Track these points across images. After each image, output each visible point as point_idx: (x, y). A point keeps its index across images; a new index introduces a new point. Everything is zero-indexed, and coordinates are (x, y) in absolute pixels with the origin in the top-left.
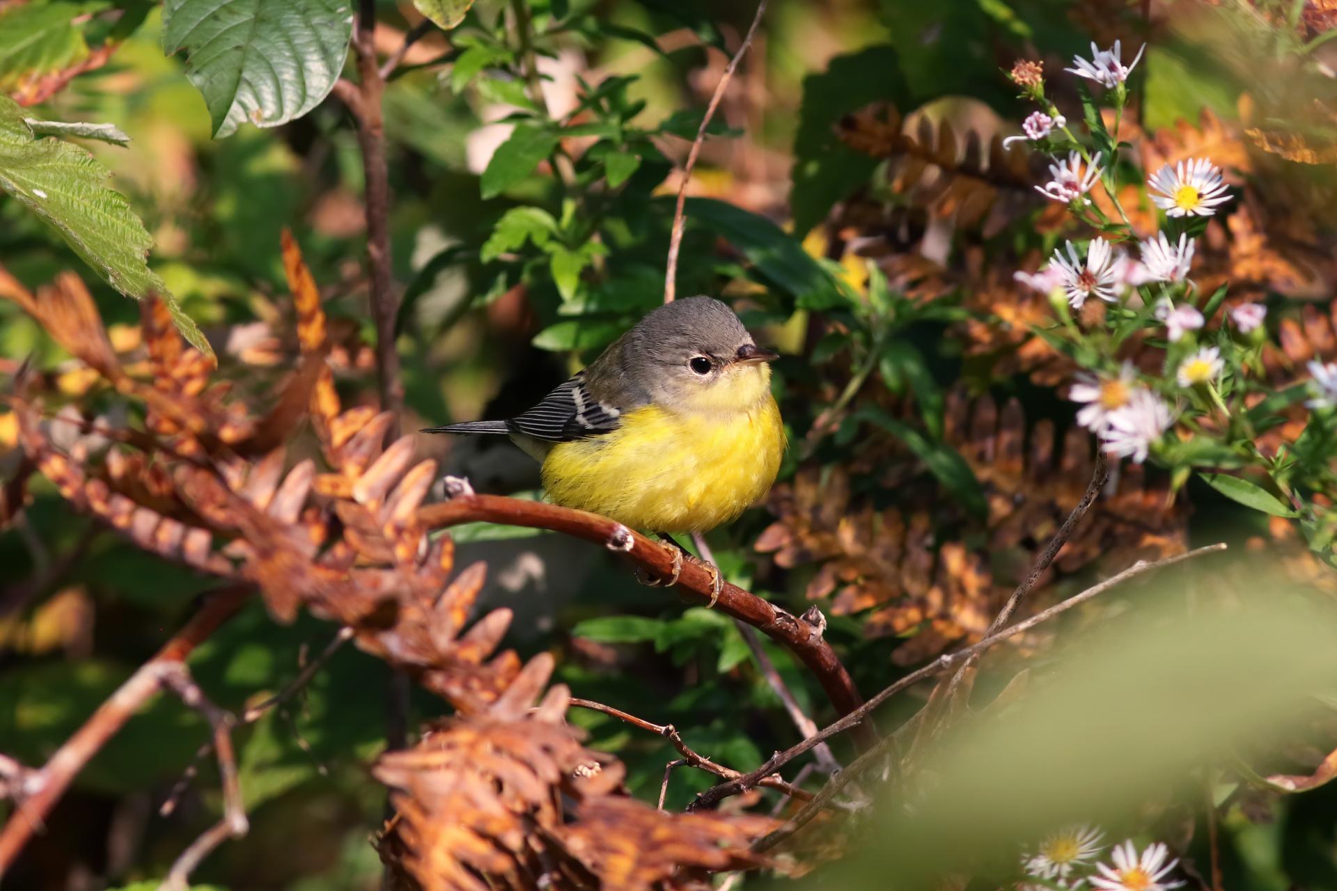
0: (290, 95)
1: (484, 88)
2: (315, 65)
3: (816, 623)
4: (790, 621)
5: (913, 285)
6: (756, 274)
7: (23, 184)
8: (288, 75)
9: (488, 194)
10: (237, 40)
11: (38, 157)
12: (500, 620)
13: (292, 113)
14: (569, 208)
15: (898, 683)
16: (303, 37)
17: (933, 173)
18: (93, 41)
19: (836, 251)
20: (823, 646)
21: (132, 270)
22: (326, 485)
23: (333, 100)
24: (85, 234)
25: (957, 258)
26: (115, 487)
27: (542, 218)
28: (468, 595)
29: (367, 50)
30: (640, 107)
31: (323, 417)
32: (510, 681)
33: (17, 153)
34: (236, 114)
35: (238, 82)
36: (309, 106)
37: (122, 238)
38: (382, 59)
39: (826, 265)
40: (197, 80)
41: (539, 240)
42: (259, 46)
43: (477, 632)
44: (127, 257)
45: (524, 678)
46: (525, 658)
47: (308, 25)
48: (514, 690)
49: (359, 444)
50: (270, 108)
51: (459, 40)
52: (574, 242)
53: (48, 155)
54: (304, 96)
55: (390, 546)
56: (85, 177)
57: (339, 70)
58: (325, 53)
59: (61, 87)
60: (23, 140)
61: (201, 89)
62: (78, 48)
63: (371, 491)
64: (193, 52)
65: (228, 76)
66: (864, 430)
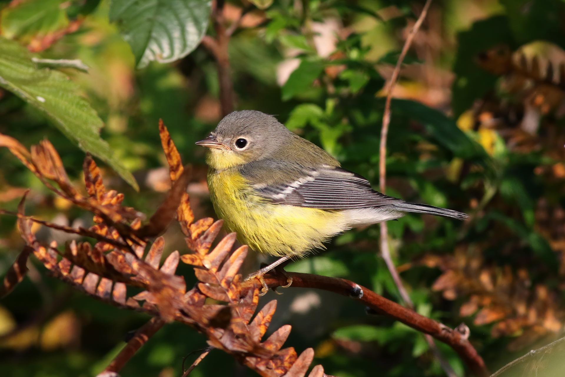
0: (178, 45)
1: (284, 39)
2: (191, 29)
3: (464, 333)
4: (449, 332)
5: (520, 144)
6: (432, 140)
7: (31, 94)
8: (176, 34)
9: (286, 97)
10: (149, 15)
11: (40, 79)
12: (285, 330)
13: (179, 54)
14: (331, 104)
15: (507, 365)
16: (184, 14)
17: (528, 84)
18: (72, 17)
19: (477, 126)
20: (468, 345)
21: (91, 139)
22: (187, 259)
23: (201, 47)
24: (66, 121)
25: (542, 130)
26: (75, 261)
27: (314, 110)
28: (268, 317)
29: (220, 20)
30: (369, 49)
31: (186, 222)
32: (292, 363)
33: (28, 77)
34: (148, 56)
35: (149, 38)
36: (188, 51)
37: (86, 123)
38: (227, 24)
39: (470, 134)
40: (127, 38)
41: (315, 122)
42: (161, 19)
43: (273, 337)
44: (89, 132)
45: (299, 361)
46: (299, 352)
47: (187, 7)
48: (294, 368)
49: (206, 238)
50: (167, 52)
51: (270, 15)
52: (332, 123)
53: (45, 78)
54: (185, 45)
55: (224, 292)
56: (66, 90)
57: (204, 31)
58: (197, 22)
59: (54, 41)
60: (31, 70)
61: (129, 42)
62: (63, 21)
63: (212, 262)
64: (125, 22)
65: (142, 36)
66: (492, 225)
